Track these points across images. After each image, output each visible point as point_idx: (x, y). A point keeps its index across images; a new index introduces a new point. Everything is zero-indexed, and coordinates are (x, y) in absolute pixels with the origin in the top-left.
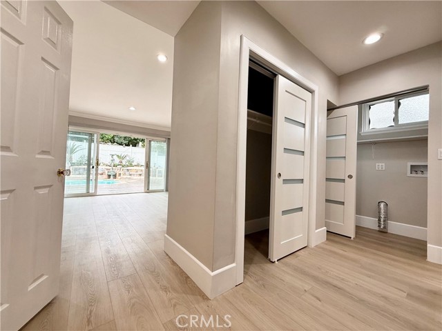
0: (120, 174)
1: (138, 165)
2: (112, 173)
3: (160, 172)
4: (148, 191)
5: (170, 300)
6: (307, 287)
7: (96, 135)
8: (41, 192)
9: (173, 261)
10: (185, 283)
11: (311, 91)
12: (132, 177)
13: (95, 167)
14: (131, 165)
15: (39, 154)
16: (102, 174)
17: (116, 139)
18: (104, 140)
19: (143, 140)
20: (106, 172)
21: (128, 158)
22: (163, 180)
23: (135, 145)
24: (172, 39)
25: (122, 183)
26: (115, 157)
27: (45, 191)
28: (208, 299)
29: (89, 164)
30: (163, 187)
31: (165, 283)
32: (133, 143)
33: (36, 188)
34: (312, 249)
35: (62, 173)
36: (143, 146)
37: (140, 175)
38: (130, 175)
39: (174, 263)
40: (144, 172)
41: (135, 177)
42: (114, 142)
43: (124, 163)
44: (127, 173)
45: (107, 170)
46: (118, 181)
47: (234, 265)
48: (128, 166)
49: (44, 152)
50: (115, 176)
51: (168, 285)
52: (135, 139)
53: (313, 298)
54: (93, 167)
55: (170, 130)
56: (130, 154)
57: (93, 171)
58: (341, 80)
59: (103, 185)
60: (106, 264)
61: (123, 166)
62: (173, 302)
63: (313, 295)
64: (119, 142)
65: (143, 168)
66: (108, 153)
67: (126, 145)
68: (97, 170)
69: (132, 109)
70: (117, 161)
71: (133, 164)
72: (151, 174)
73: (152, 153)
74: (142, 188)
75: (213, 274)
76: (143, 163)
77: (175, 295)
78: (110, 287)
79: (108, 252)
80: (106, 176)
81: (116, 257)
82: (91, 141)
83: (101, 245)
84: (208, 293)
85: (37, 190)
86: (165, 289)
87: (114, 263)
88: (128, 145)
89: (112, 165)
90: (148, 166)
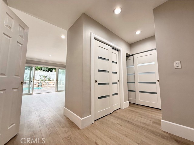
0: (44, 84)
1: (53, 80)
2: (40, 84)
3: (63, 83)
4: (57, 91)
5: (65, 131)
6: (118, 122)
7: (33, 67)
8: (15, 90)
9: (67, 117)
10: (72, 124)
11: (118, 51)
12: (50, 85)
13: (33, 81)
14: (49, 80)
15: (15, 76)
16: (35, 85)
17: (42, 69)
18: (37, 69)
19: (55, 69)
20: (37, 83)
21: (48, 77)
22: (64, 86)
23: (51, 71)
24: (67, 32)
25: (45, 88)
26: (42, 77)
27: (16, 90)
28: (80, 129)
29: (30, 80)
30: (64, 89)
31: (63, 125)
32: (51, 70)
33: (13, 89)
34: (123, 110)
35: (23, 83)
36: (55, 71)
37: (54, 84)
38: (49, 84)
39: (67, 118)
40: (55, 83)
41: (51, 85)
42: (41, 70)
43: (46, 79)
44: (47, 84)
45: (38, 82)
46: (43, 88)
47: (90, 116)
48: (48, 80)
49: (16, 75)
50: (42, 85)
51: (64, 126)
52: (51, 68)
53: (120, 126)
54: (32, 81)
55: (66, 64)
56: (49, 75)
57: (32, 83)
58: (131, 45)
59: (36, 90)
60: (39, 120)
61: (45, 81)
62: (66, 131)
63: (120, 125)
64: (44, 70)
65: (55, 81)
66: (38, 74)
67: (47, 71)
68: (33, 83)
69: (50, 56)
70: (43, 78)
71: (50, 80)
72: (59, 83)
73: (59, 74)
74: (55, 90)
75: (82, 119)
76: (55, 79)
77: (67, 129)
78: (41, 128)
79: (39, 116)
80: (37, 86)
81: (43, 118)
82: (31, 70)
83: (36, 114)
84: (80, 127)
85: (13, 90)
86: (64, 127)
87: (42, 120)
88: (48, 71)
89: (40, 80)
90: (57, 80)
